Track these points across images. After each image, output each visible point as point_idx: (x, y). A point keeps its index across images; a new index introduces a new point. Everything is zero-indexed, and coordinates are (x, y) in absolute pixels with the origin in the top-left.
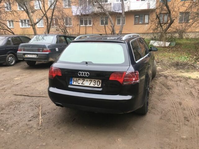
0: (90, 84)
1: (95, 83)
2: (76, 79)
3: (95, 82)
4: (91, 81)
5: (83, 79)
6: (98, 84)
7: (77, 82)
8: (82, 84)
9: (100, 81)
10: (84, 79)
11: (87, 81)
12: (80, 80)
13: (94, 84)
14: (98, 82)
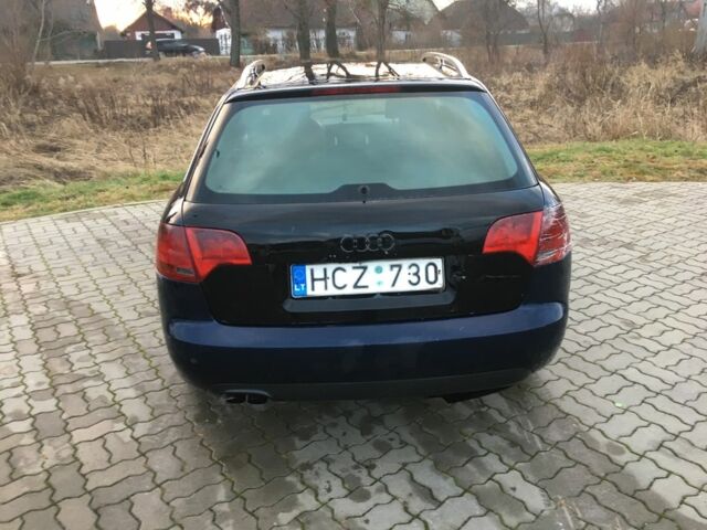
0: (393, 285)
1: (416, 274)
2: (325, 270)
3: (414, 269)
4: (396, 269)
5: (358, 265)
6: (432, 278)
7: (330, 282)
8: (356, 286)
9: (439, 262)
10: (364, 264)
11: (379, 270)
12: (344, 270)
13: (415, 280)
14: (431, 269)
